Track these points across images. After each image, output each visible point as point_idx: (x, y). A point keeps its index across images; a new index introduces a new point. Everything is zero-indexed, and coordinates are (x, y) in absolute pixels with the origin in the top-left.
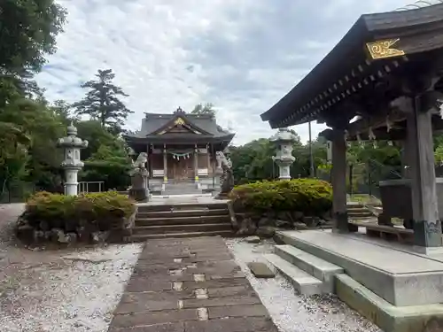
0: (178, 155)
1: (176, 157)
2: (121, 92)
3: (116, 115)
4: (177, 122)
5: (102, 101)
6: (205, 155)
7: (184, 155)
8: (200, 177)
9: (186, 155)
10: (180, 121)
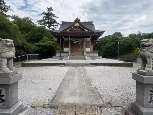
0: (76, 41)
1: (75, 42)
2: (55, 16)
3: (54, 25)
4: (76, 25)
5: (48, 20)
6: (89, 41)
7: (79, 41)
8: (86, 52)
9: (80, 41)
10: (77, 24)
